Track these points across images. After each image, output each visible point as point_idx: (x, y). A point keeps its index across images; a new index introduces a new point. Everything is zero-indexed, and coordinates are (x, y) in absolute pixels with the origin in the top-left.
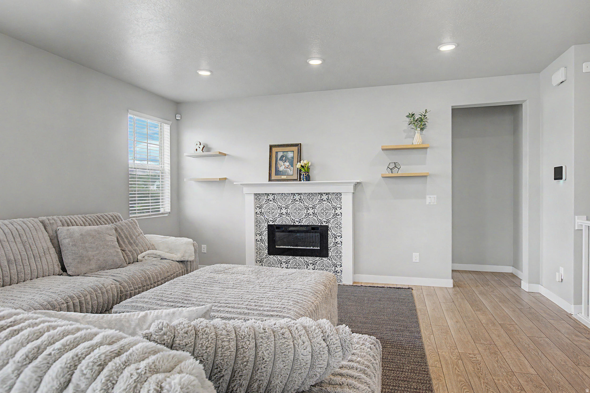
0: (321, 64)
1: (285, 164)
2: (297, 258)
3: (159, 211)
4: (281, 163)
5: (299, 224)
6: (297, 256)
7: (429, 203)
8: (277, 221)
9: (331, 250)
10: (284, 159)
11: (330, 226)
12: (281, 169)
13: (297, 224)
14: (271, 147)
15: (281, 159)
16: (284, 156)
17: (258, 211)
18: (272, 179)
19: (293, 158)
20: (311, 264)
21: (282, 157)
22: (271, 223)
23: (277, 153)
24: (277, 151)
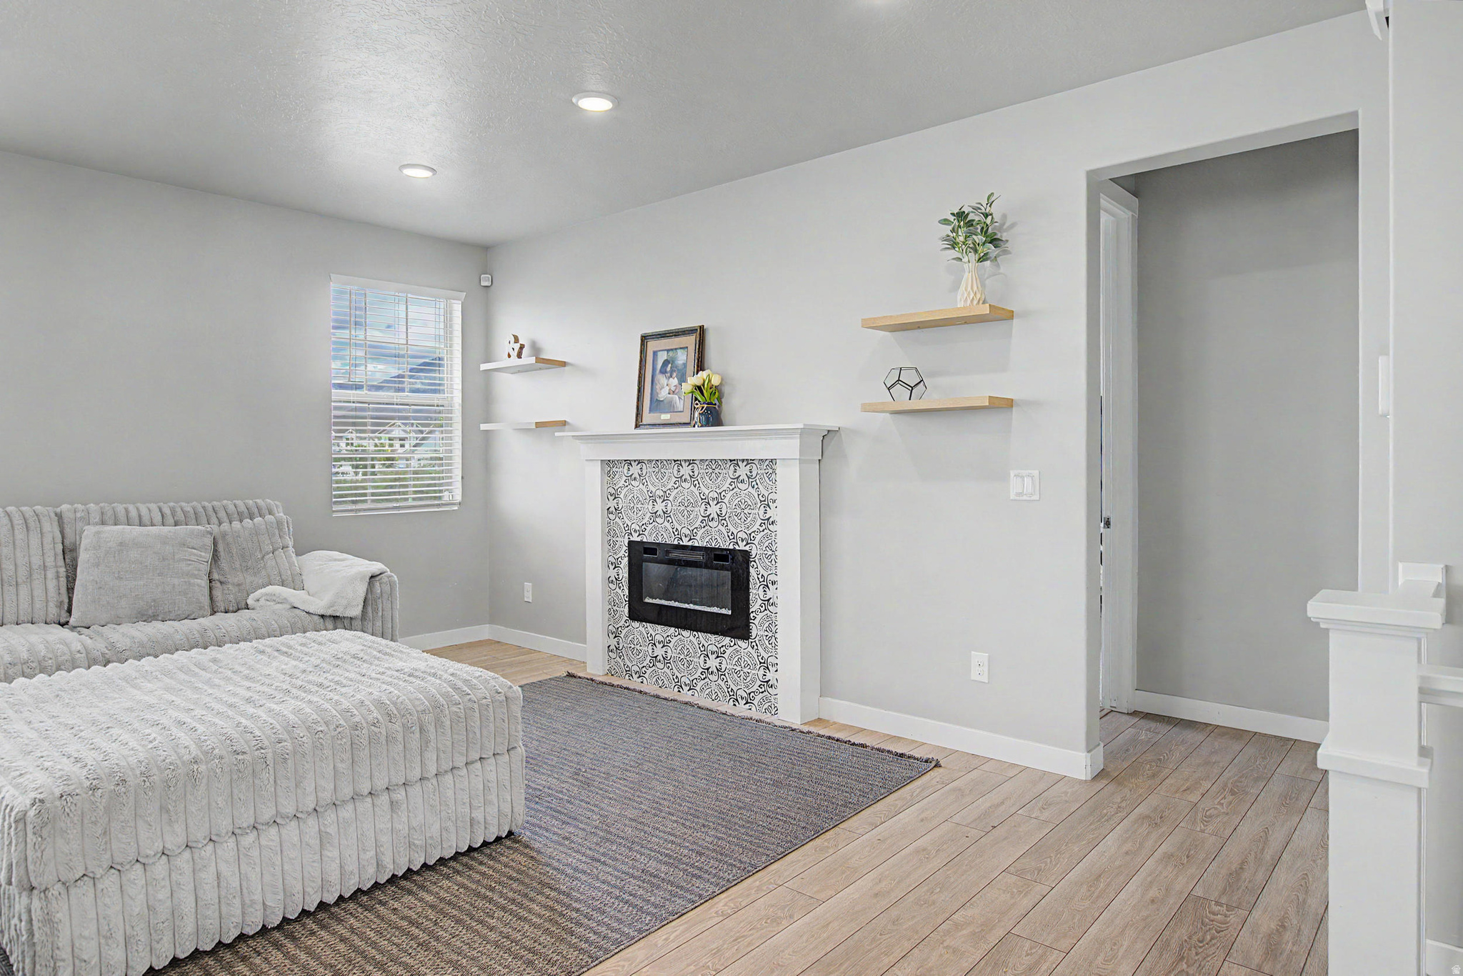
0: (611, 110)
1: (670, 382)
2: (686, 633)
3: (440, 498)
4: (662, 379)
5: (690, 544)
6: (685, 628)
7: (1018, 494)
8: (646, 533)
9: (755, 622)
10: (669, 369)
11: (753, 553)
12: (663, 394)
13: (685, 542)
14: (644, 339)
15: (663, 371)
16: (669, 363)
17: (612, 504)
18: (644, 422)
19: (685, 365)
20: (713, 653)
21: (666, 363)
22: (635, 538)
23: (655, 353)
24: (655, 349)
